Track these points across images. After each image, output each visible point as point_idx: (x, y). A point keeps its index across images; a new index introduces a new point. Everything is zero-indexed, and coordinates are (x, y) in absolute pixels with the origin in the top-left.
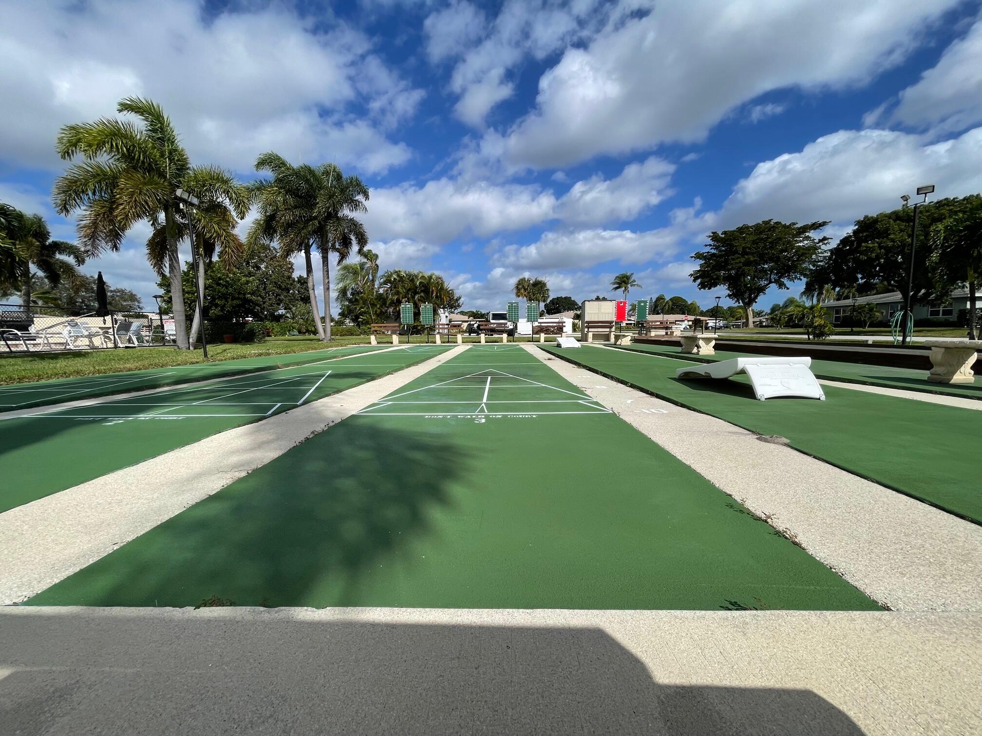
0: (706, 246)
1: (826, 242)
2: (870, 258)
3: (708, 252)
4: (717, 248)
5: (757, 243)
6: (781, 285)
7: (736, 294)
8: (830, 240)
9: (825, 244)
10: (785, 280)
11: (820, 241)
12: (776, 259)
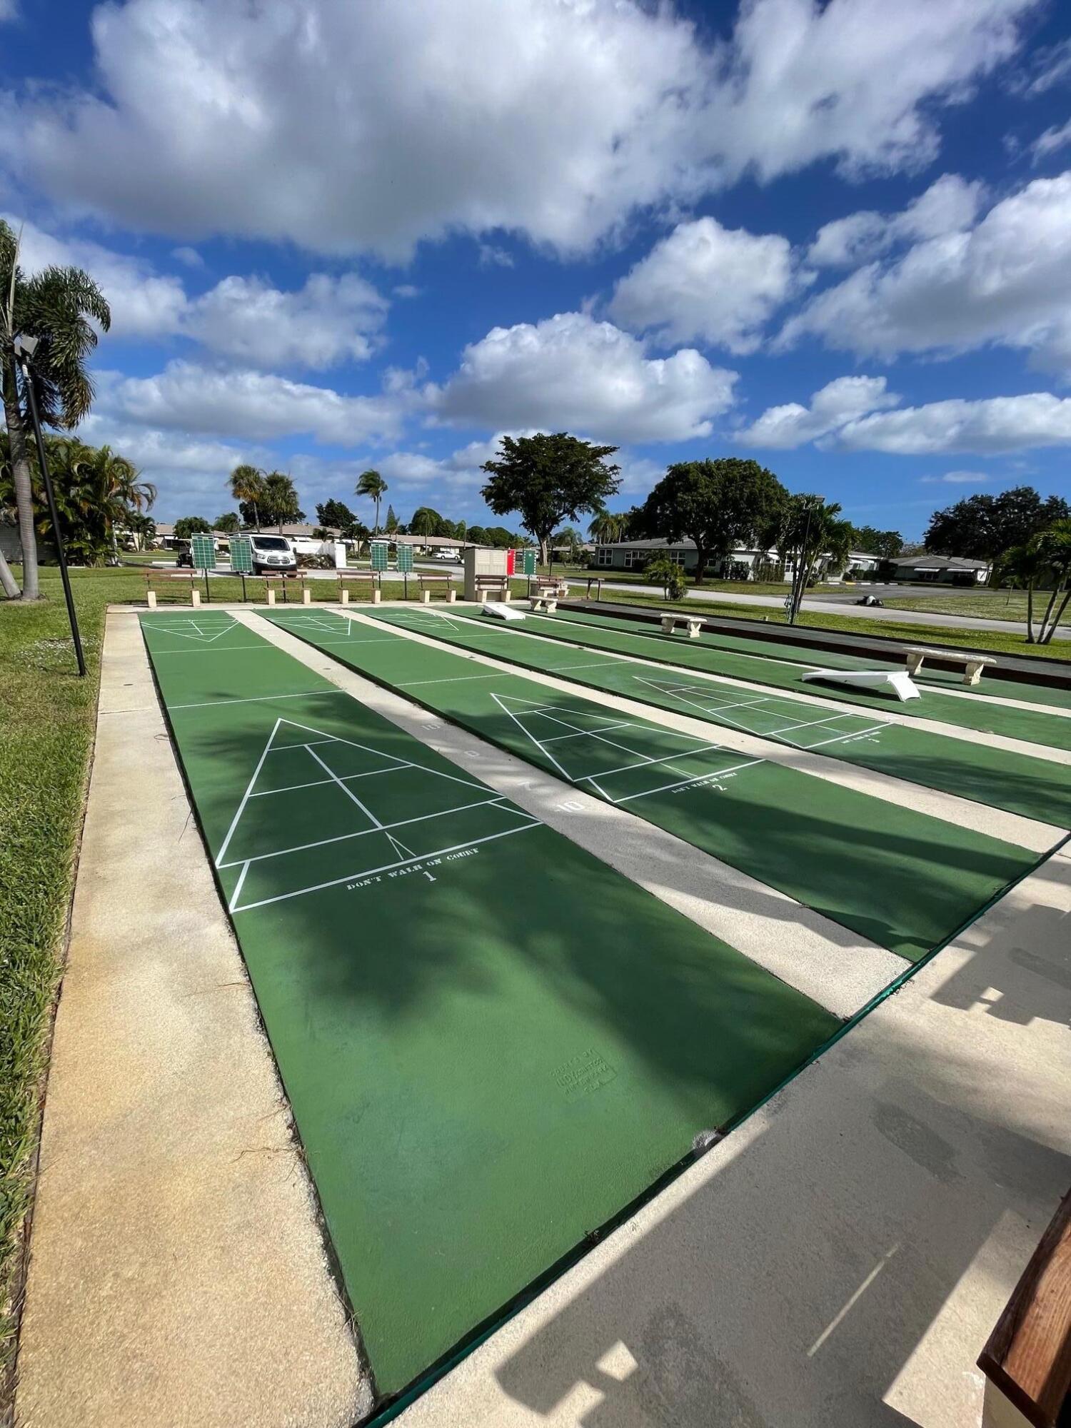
0: (498, 454)
1: (615, 471)
2: (685, 510)
3: (500, 464)
4: (510, 459)
5: (557, 463)
6: (573, 517)
7: (531, 524)
8: (619, 470)
9: (615, 474)
10: (576, 511)
11: (612, 469)
12: (569, 485)
